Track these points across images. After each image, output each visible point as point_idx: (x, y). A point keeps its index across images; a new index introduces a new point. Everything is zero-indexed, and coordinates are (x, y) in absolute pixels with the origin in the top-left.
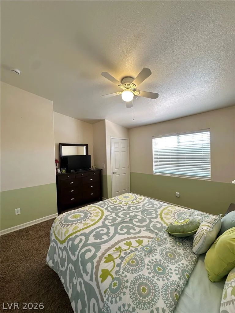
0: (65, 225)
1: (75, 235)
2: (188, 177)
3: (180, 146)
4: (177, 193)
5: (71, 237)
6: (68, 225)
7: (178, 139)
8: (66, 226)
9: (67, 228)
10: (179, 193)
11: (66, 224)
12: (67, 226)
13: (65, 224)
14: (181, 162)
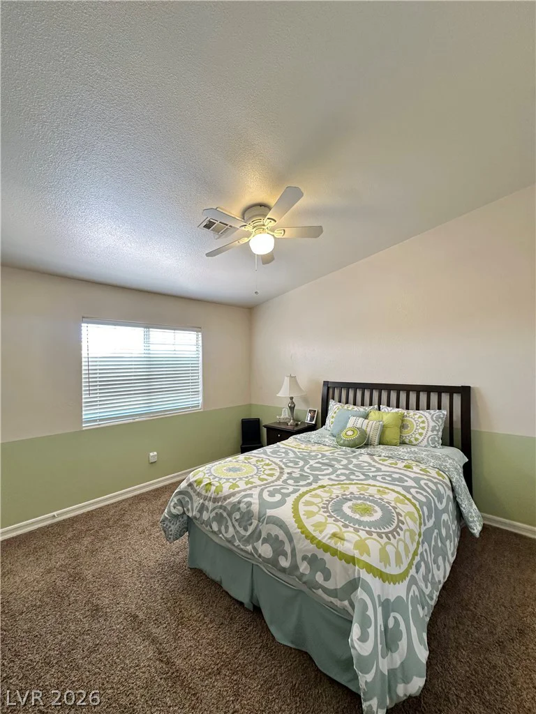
0: (399, 521)
1: (413, 501)
2: (169, 414)
3: (151, 352)
4: (151, 454)
5: (418, 506)
6: (398, 514)
7: (147, 337)
8: (400, 518)
9: (405, 516)
10: (155, 453)
11: (396, 518)
12: (401, 516)
13: (396, 521)
14: (156, 385)
